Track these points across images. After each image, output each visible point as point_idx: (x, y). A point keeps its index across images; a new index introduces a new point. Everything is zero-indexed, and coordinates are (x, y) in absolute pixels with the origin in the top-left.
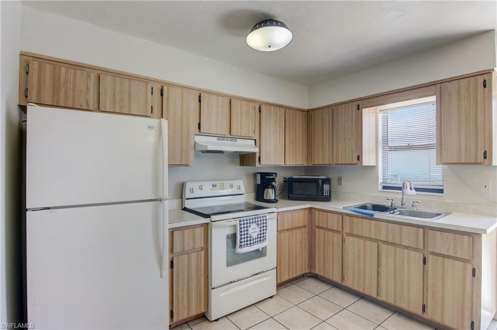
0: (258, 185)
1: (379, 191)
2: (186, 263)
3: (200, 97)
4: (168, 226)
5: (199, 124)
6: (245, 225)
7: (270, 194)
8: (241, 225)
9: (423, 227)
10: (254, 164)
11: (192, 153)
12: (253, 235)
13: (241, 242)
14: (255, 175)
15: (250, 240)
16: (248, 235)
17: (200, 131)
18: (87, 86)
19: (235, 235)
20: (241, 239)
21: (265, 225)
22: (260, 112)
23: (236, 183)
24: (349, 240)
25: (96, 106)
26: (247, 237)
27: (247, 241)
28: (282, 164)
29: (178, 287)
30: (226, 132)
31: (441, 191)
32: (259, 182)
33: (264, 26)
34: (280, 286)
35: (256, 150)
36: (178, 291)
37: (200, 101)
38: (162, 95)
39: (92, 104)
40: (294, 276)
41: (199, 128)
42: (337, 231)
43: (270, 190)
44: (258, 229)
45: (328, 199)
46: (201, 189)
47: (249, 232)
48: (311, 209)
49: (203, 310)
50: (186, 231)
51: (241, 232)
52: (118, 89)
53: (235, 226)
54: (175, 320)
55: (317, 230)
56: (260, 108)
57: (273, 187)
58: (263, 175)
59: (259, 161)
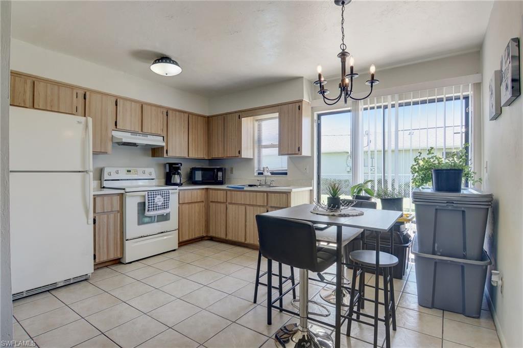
0: (167, 173)
1: (255, 176)
2: (105, 220)
3: (116, 102)
4: (92, 193)
5: (116, 122)
6: (152, 196)
7: (176, 179)
8: (149, 195)
9: (267, 192)
10: (162, 156)
11: (110, 145)
12: (158, 203)
13: (149, 208)
14: (165, 165)
15: (156, 207)
16: (155, 203)
17: (116, 128)
18: (24, 89)
19: (144, 203)
20: (149, 205)
21: (168, 197)
22: (167, 115)
23: (148, 170)
24: (230, 207)
25: (31, 104)
26: (154, 205)
27: (154, 207)
28: (186, 156)
29: (99, 237)
30: (138, 129)
31: (286, 174)
32: (168, 171)
33: (162, 62)
34: (182, 244)
35: (164, 144)
36: (99, 240)
37: (116, 105)
38: (85, 98)
39: (29, 102)
40: (194, 237)
41: (116, 125)
42: (223, 203)
43: (176, 176)
44: (162, 200)
45: (221, 183)
46: (118, 173)
47: (155, 201)
48: (207, 189)
49: (119, 256)
50: (106, 198)
51: (149, 200)
52: (49, 92)
53: (144, 196)
54: (97, 260)
55: (211, 203)
56: (167, 112)
57: (179, 174)
58: (171, 165)
59: (167, 153)
